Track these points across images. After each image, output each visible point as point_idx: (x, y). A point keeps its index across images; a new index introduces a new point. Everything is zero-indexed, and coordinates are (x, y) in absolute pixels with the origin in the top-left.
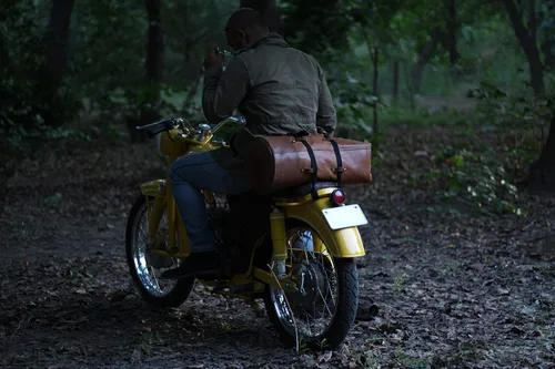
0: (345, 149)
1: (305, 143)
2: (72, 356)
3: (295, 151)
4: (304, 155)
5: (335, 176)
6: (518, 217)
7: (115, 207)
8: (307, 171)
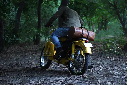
0: (90, 32)
1: (82, 29)
2: (25, 77)
3: (79, 30)
4: (81, 31)
5: (87, 37)
6: (122, 55)
7: (32, 55)
8: (81, 34)
